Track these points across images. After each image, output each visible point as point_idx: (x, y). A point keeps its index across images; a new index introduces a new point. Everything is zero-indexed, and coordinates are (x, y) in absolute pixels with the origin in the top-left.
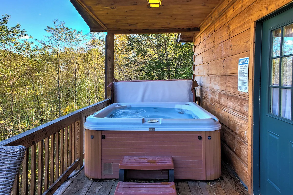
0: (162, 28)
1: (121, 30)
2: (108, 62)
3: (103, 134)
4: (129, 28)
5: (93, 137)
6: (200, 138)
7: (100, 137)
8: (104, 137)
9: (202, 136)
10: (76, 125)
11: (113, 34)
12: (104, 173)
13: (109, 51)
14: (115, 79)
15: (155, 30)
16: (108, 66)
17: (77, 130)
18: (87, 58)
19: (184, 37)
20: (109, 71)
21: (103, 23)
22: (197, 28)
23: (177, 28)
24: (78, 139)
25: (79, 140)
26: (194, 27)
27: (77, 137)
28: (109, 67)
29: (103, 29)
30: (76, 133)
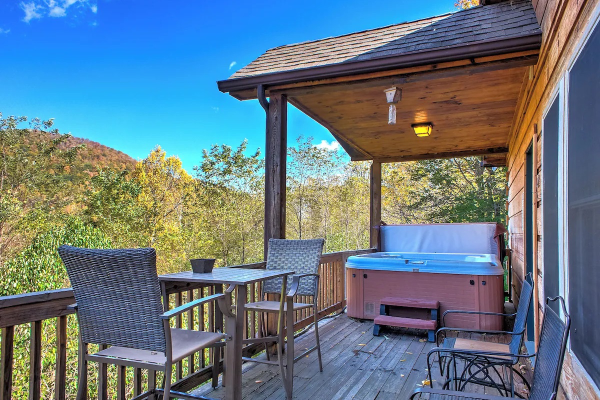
0: (448, 151)
1: (390, 157)
2: (374, 200)
3: (365, 273)
4: (402, 154)
5: (354, 276)
6: (472, 283)
7: (362, 276)
8: (365, 276)
9: (475, 281)
10: (338, 265)
11: (380, 164)
12: (366, 313)
13: (375, 185)
14: (382, 222)
15: (438, 154)
16: (374, 204)
17: (338, 272)
18: (345, 194)
19: (490, 159)
20: (375, 211)
21: (366, 152)
22: (504, 148)
23: (472, 150)
24: (339, 281)
25: (341, 281)
26: (498, 147)
27: (339, 279)
28: (375, 207)
29: (367, 158)
30: (338, 274)
